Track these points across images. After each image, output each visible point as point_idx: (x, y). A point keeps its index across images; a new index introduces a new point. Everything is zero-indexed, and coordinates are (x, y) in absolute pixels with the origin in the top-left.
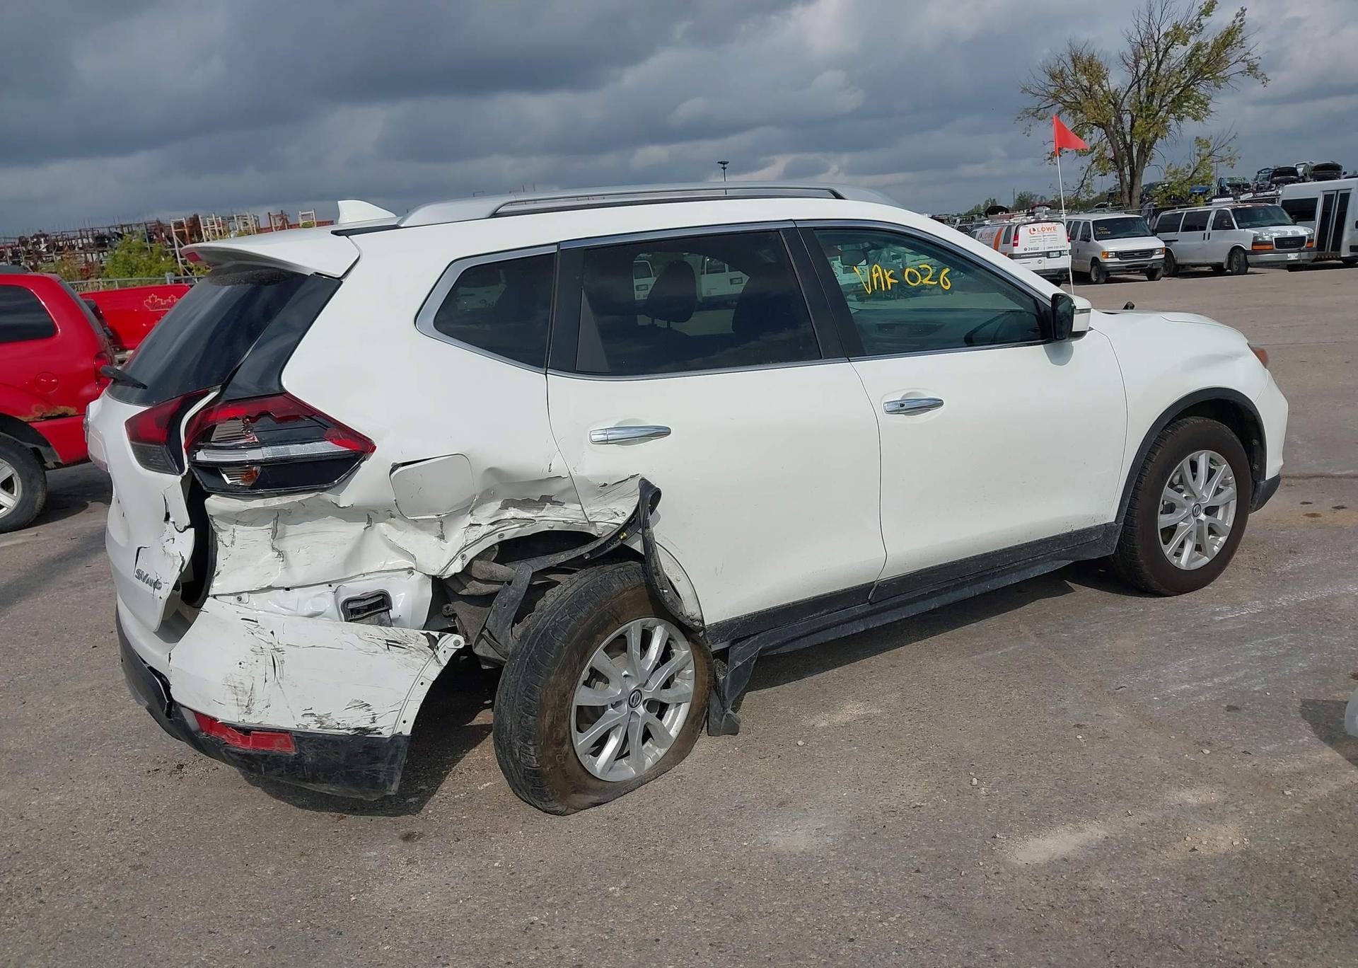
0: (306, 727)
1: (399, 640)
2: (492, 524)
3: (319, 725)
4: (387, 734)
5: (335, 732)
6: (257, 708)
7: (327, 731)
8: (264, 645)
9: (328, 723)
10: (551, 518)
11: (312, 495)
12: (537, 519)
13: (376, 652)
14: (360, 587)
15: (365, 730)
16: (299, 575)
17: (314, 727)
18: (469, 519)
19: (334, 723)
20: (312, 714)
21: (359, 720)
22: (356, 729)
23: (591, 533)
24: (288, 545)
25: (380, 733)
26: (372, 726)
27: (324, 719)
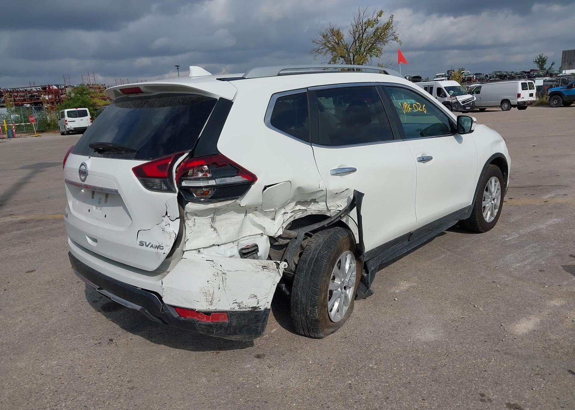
0: (234, 309)
1: (266, 266)
2: (291, 212)
3: (239, 307)
4: (262, 309)
5: (244, 310)
6: (215, 302)
7: (242, 310)
8: (219, 272)
9: (242, 306)
10: (314, 209)
11: (234, 201)
12: (308, 210)
13: (258, 272)
14: (246, 243)
15: (255, 308)
16: (224, 239)
17: (237, 309)
18: (283, 211)
19: (244, 306)
20: (236, 303)
21: (252, 303)
22: (252, 308)
23: (327, 215)
24: (216, 225)
25: (260, 309)
26: (258, 306)
27: (241, 304)
